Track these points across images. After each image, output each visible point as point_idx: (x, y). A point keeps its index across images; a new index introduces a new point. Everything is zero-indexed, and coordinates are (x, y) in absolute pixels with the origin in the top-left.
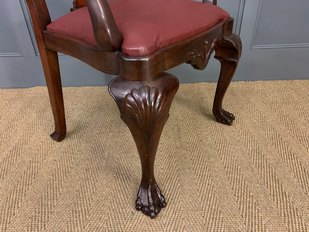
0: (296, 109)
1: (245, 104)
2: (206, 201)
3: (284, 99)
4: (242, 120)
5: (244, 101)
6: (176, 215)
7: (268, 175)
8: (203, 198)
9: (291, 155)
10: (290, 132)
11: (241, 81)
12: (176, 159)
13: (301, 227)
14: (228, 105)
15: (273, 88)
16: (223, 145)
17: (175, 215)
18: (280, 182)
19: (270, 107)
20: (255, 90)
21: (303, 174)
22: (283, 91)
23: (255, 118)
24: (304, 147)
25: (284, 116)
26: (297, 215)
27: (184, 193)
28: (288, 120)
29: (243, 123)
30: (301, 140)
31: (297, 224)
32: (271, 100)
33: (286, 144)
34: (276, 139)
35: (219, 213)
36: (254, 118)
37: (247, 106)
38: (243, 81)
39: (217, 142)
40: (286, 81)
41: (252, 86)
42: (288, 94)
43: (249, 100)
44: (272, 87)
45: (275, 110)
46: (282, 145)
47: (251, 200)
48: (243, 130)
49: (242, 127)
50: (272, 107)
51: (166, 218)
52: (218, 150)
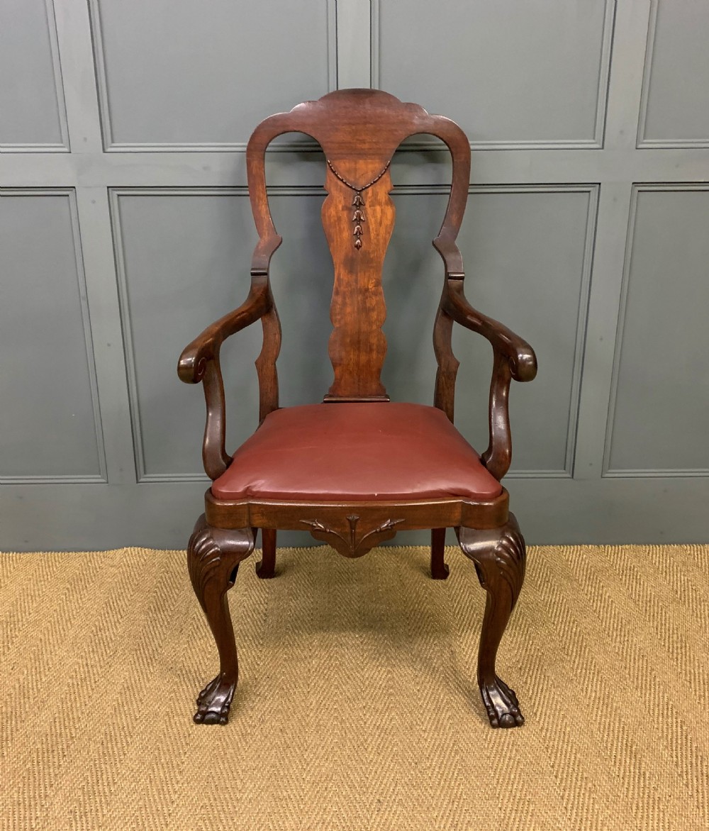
0: (697, 614)
1: (592, 601)
2: (505, 785)
3: (677, 592)
4: (581, 638)
5: (591, 594)
6: (455, 806)
7: (620, 744)
8: (500, 780)
9: (668, 709)
10: (675, 663)
11: (588, 545)
12: (449, 713)
13: (661, 824)
14: (554, 603)
15: (657, 564)
16: (541, 687)
17: (453, 805)
18: (639, 756)
19: (644, 609)
20: (617, 567)
21: (682, 743)
22: (677, 572)
23: (608, 633)
24: (695, 694)
25: (669, 630)
26: (659, 808)
27: (466, 770)
28: (675, 638)
29: (584, 644)
30: (692, 682)
31: (656, 821)
32: (649, 592)
33: (662, 687)
34: (644, 678)
35: (527, 803)
36: (606, 632)
37: (595, 606)
38: (592, 544)
39: (529, 682)
40: (689, 547)
41: (612, 557)
42: (686, 578)
43: (600, 592)
44: (656, 561)
45: (654, 615)
46: (655, 689)
47: (584, 784)
48: (581, 659)
49: (581, 651)
50: (648, 608)
51: (437, 809)
52: (531, 698)
